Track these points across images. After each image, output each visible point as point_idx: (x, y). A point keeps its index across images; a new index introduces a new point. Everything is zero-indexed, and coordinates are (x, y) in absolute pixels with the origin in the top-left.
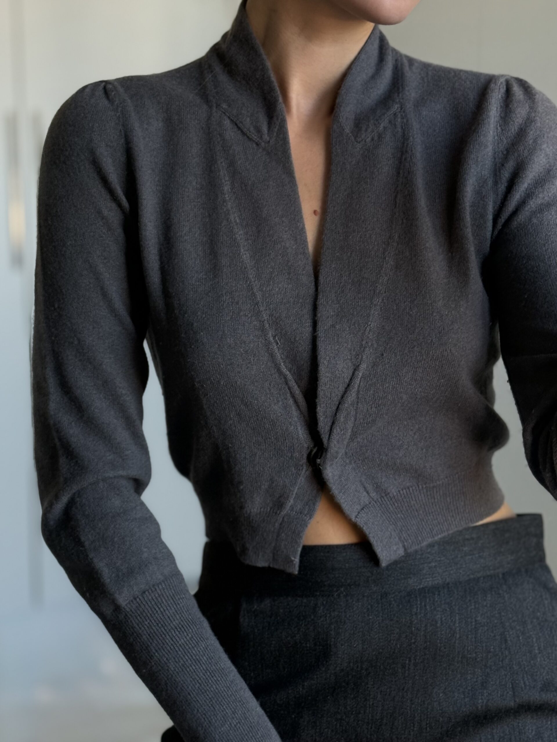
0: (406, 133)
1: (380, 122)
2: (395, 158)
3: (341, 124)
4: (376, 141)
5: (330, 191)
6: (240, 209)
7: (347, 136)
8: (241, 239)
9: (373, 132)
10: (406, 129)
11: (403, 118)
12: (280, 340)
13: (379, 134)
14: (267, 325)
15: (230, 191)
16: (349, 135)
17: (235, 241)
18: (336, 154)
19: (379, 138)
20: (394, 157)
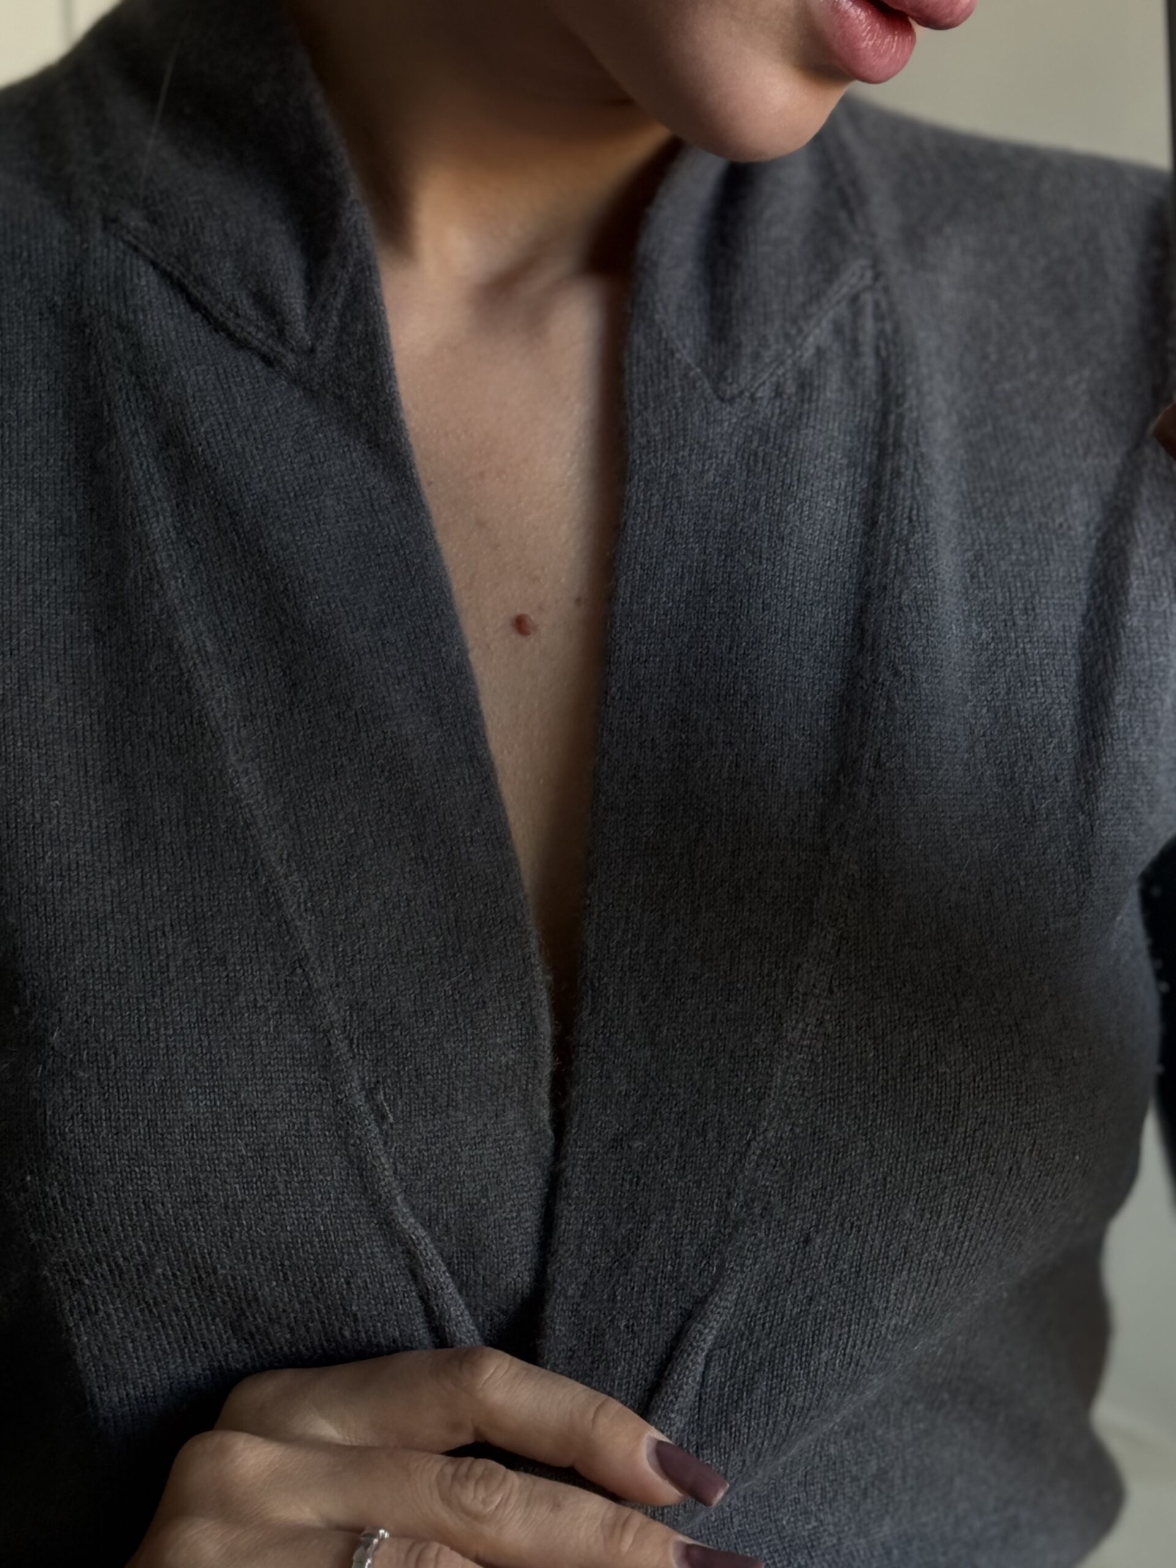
0: (892, 374)
1: (806, 330)
2: (855, 466)
3: (660, 333)
4: (789, 399)
5: (623, 580)
6: (215, 602)
7: (685, 375)
8: (225, 717)
9: (782, 363)
10: (893, 359)
11: (879, 317)
12: (393, 1105)
13: (801, 373)
14: (344, 1047)
15: (173, 535)
16: (692, 374)
17: (200, 723)
18: (643, 441)
19: (802, 387)
20: (852, 465)
